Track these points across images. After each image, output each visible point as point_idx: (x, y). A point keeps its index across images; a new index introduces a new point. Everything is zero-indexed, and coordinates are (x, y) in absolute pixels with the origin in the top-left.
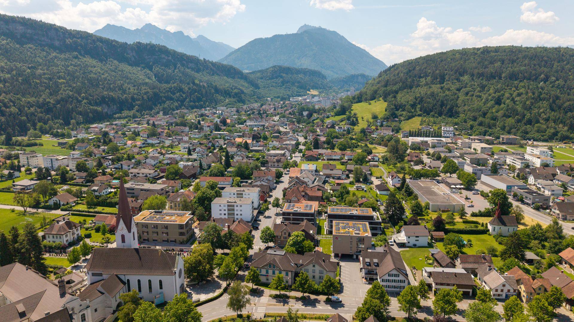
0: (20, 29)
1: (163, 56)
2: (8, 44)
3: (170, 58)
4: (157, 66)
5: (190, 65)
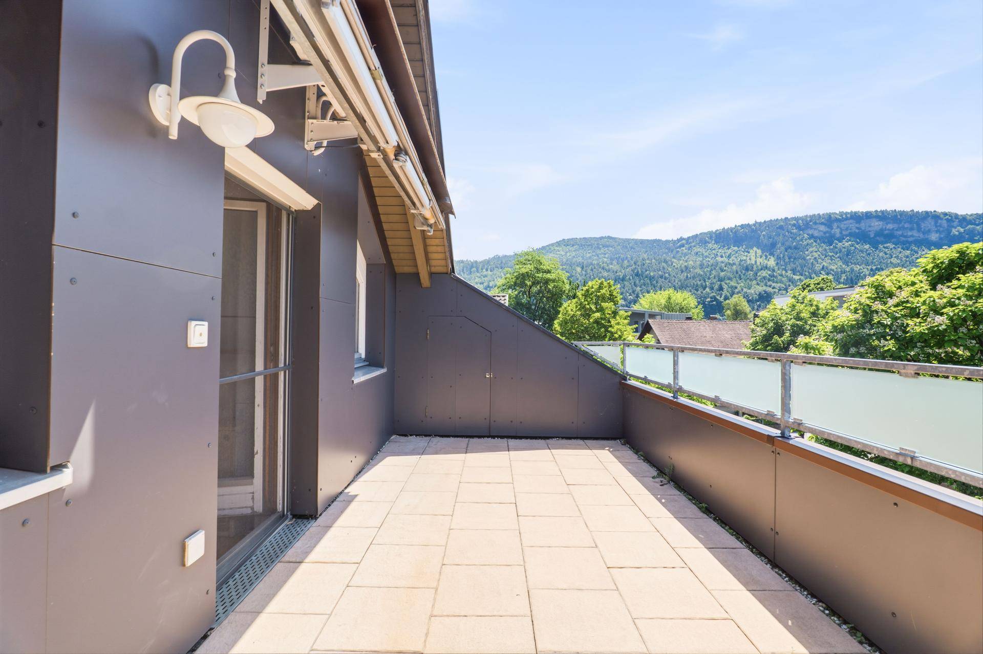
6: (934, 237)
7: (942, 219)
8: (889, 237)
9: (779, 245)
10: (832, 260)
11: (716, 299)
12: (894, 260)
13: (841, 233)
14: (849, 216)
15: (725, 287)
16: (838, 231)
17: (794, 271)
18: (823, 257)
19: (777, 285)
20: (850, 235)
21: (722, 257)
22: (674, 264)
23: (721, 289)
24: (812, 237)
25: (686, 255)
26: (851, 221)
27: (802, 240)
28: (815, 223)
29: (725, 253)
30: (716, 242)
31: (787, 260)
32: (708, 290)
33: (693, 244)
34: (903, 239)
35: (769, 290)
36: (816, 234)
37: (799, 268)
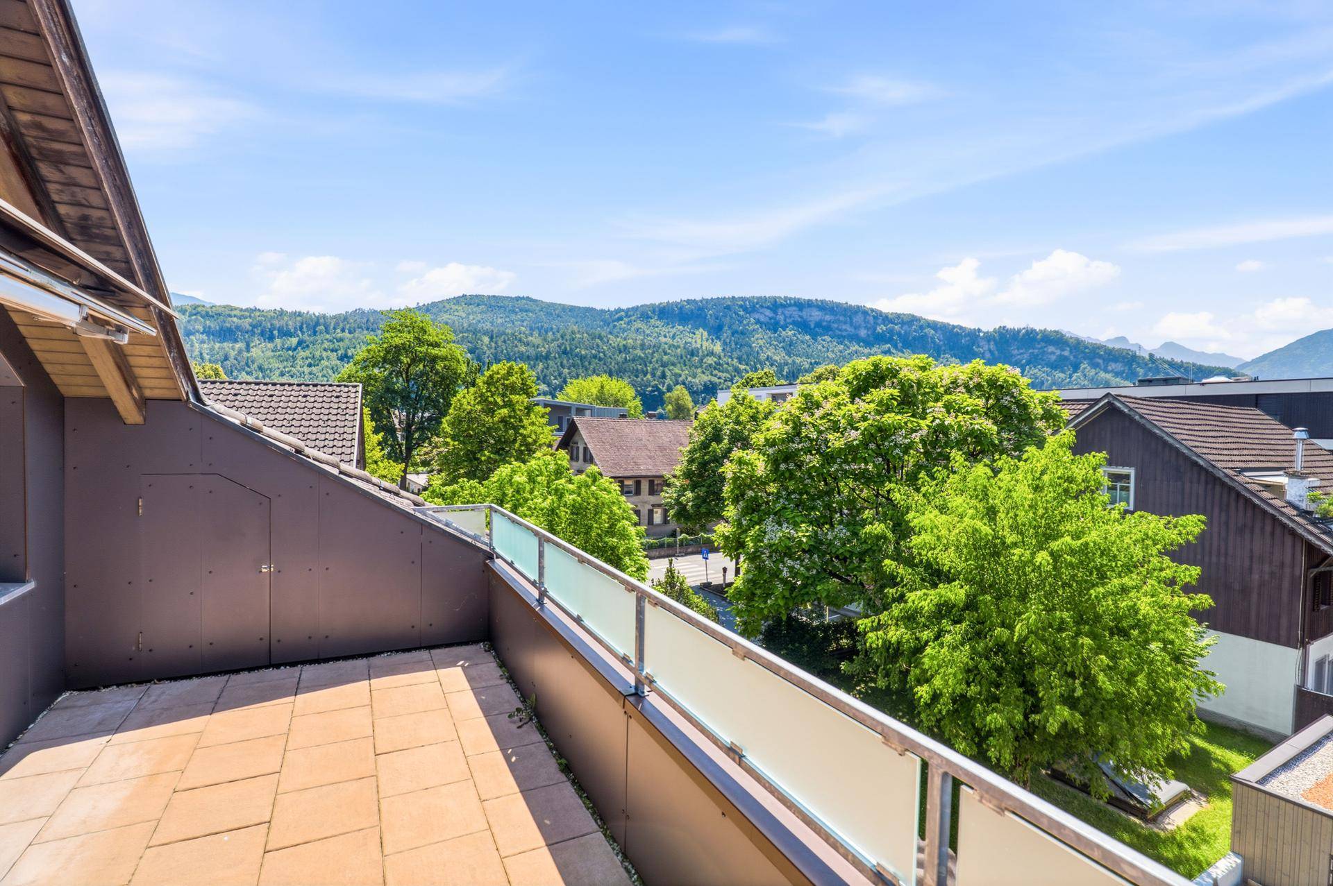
0: (816, 315)
1: (1051, 349)
2: (795, 335)
3: (1066, 353)
4: (1035, 367)
5: (1112, 366)
6: (863, 333)
7: (869, 315)
8: (825, 329)
9: (726, 328)
10: (776, 349)
11: (658, 390)
12: (831, 355)
13: (785, 320)
14: (792, 302)
15: (668, 374)
16: (782, 318)
17: (740, 359)
18: (768, 346)
19: (724, 375)
20: (794, 323)
21: (665, 336)
22: (610, 342)
23: (664, 376)
24: (758, 322)
25: (624, 331)
26: (794, 308)
27: (748, 324)
28: (762, 306)
29: (669, 332)
30: (660, 319)
31: (733, 346)
32: (649, 376)
33: (633, 318)
34: (838, 332)
35: (716, 380)
36: (762, 319)
37: (745, 357)
